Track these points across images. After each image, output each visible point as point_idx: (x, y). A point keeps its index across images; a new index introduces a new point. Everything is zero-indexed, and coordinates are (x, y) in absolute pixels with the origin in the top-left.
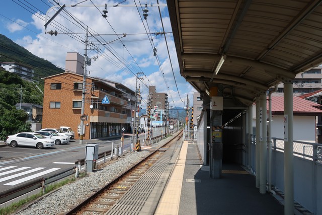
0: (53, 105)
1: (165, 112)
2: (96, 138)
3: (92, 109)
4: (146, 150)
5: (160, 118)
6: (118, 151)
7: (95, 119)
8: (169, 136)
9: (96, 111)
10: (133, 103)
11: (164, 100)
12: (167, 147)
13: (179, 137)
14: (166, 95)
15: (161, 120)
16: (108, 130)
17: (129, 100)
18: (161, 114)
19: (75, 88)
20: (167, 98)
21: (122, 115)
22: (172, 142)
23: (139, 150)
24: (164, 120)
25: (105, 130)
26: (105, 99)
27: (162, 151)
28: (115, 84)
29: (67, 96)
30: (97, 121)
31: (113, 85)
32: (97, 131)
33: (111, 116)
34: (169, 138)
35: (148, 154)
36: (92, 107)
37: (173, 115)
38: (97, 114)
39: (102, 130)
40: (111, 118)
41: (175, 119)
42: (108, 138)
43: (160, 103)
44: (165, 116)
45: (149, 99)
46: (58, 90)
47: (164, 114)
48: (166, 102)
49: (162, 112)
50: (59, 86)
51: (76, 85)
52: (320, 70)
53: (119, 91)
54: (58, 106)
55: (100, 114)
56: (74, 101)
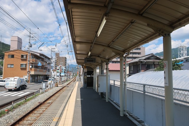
0: (9, 66)
1: (65, 68)
2: (32, 82)
3: (31, 68)
4: (60, 86)
5: (62, 71)
6: (50, 86)
7: (32, 73)
8: (68, 81)
9: (33, 69)
10: (49, 64)
11: (64, 61)
12: (68, 85)
13: (74, 81)
14: (66, 58)
15: (63, 72)
16: (37, 78)
17: (48, 63)
18: (63, 69)
19: (22, 58)
20: (66, 60)
21: (45, 70)
22: (70, 83)
23: (57, 86)
24: (65, 72)
25: (36, 78)
26: (39, 63)
27: (67, 87)
28: (40, 54)
29: (17, 62)
30: (34, 74)
31: (38, 55)
32: (33, 79)
33: (40, 71)
34: (69, 82)
35: (61, 88)
36: (31, 67)
37: (70, 70)
38: (34, 70)
39: (35, 78)
40: (40, 72)
41: (71, 71)
42: (37, 82)
43: (62, 63)
44: (65, 70)
45: (56, 61)
46: (12, 59)
47: (65, 69)
48: (66, 62)
49: (64, 68)
50: (13, 56)
51: (22, 56)
52: (140, 48)
53: (41, 57)
54: (12, 66)
55: (35, 71)
56: (21, 64)
